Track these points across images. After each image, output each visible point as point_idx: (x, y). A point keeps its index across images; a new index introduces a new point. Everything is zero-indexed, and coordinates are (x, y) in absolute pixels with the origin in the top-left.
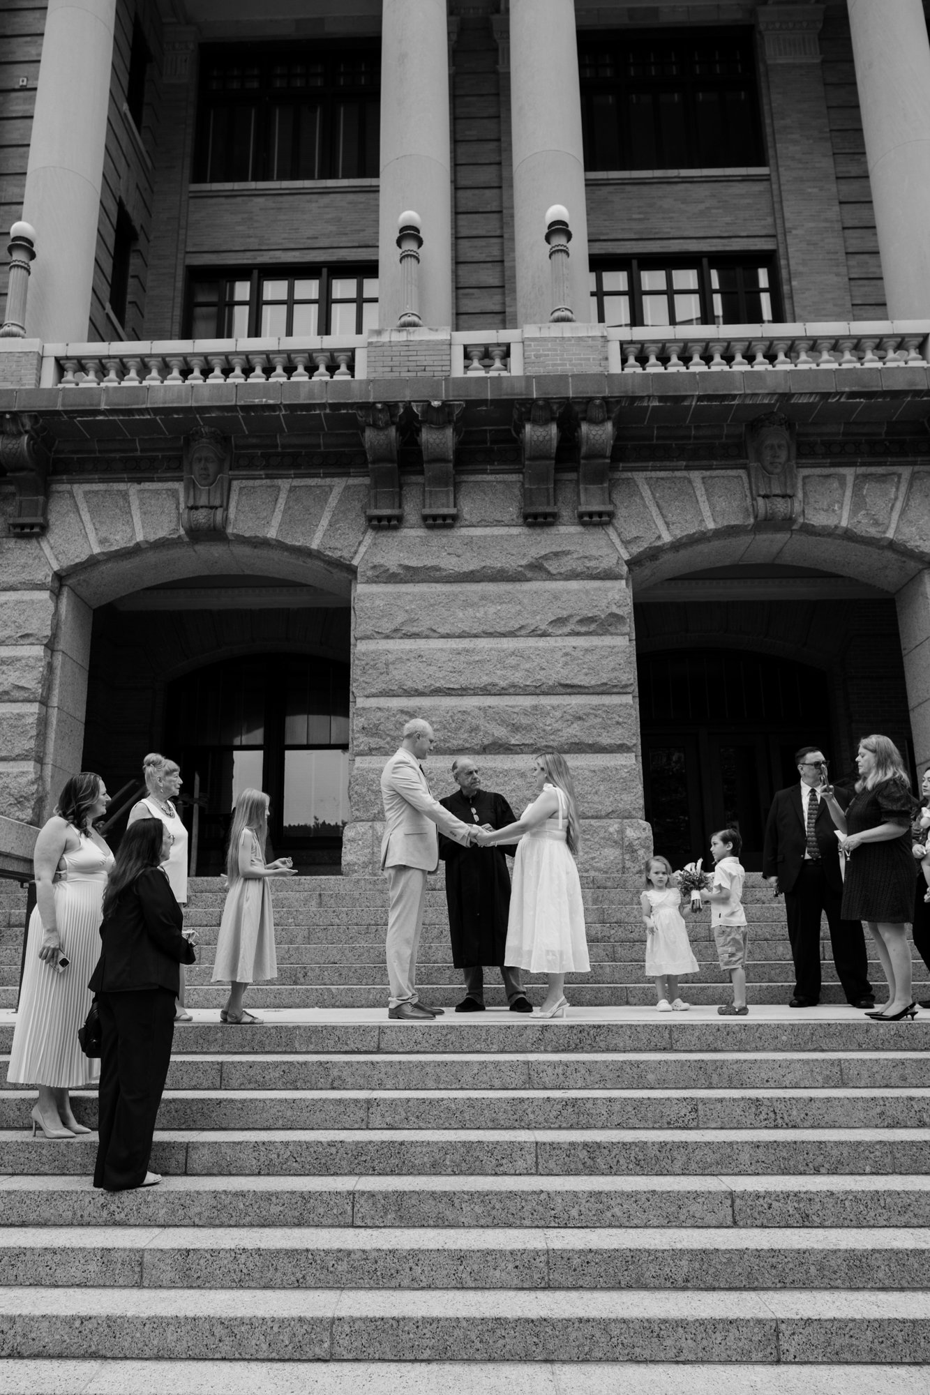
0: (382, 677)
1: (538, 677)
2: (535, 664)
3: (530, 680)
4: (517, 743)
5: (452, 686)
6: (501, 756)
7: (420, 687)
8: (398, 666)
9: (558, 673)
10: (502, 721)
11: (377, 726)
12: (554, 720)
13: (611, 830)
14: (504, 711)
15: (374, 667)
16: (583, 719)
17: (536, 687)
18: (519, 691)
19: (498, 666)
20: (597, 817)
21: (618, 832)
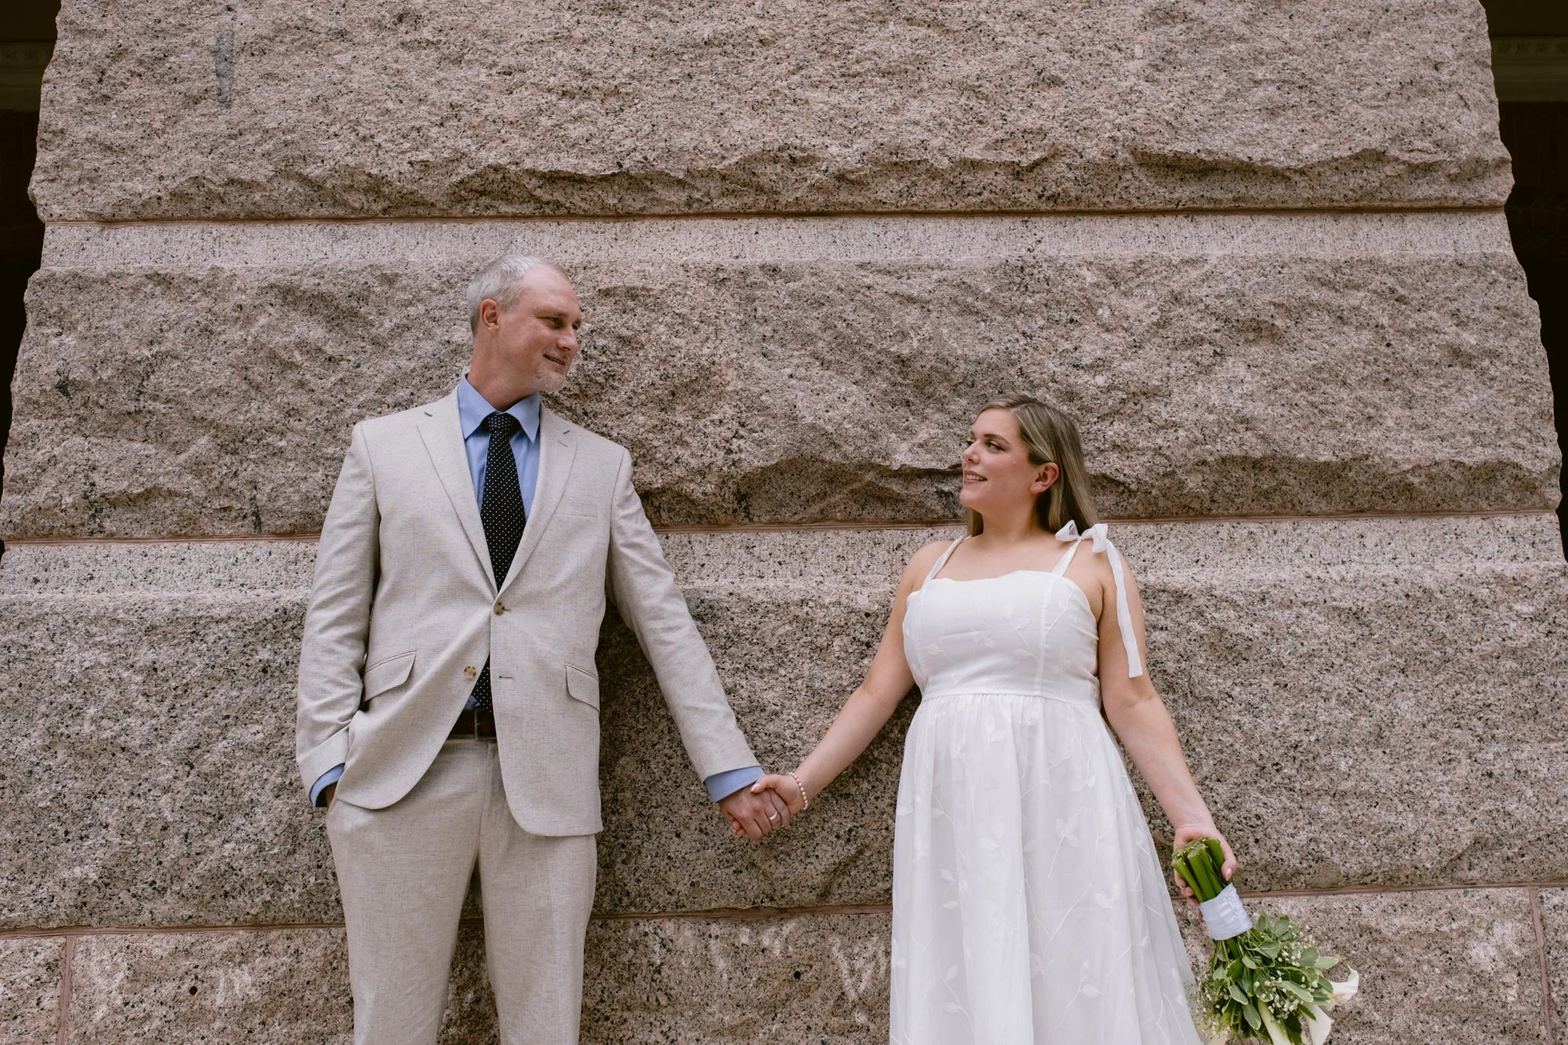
0: (193, 120)
1: (1030, 120)
2: (1010, 56)
3: (988, 134)
4: (926, 461)
5: (567, 163)
6: (838, 539)
7: (395, 167)
8: (287, 67)
9: (1127, 99)
10: (842, 343)
11: (137, 374)
12: (1118, 339)
13: (1482, 954)
14: (854, 293)
15: (154, 67)
16: (1274, 336)
17: (1017, 172)
18: (927, 192)
19: (819, 70)
20: (1391, 882)
21: (1518, 967)
